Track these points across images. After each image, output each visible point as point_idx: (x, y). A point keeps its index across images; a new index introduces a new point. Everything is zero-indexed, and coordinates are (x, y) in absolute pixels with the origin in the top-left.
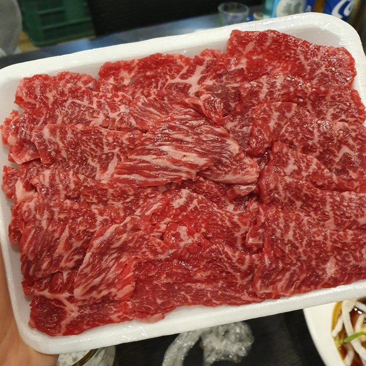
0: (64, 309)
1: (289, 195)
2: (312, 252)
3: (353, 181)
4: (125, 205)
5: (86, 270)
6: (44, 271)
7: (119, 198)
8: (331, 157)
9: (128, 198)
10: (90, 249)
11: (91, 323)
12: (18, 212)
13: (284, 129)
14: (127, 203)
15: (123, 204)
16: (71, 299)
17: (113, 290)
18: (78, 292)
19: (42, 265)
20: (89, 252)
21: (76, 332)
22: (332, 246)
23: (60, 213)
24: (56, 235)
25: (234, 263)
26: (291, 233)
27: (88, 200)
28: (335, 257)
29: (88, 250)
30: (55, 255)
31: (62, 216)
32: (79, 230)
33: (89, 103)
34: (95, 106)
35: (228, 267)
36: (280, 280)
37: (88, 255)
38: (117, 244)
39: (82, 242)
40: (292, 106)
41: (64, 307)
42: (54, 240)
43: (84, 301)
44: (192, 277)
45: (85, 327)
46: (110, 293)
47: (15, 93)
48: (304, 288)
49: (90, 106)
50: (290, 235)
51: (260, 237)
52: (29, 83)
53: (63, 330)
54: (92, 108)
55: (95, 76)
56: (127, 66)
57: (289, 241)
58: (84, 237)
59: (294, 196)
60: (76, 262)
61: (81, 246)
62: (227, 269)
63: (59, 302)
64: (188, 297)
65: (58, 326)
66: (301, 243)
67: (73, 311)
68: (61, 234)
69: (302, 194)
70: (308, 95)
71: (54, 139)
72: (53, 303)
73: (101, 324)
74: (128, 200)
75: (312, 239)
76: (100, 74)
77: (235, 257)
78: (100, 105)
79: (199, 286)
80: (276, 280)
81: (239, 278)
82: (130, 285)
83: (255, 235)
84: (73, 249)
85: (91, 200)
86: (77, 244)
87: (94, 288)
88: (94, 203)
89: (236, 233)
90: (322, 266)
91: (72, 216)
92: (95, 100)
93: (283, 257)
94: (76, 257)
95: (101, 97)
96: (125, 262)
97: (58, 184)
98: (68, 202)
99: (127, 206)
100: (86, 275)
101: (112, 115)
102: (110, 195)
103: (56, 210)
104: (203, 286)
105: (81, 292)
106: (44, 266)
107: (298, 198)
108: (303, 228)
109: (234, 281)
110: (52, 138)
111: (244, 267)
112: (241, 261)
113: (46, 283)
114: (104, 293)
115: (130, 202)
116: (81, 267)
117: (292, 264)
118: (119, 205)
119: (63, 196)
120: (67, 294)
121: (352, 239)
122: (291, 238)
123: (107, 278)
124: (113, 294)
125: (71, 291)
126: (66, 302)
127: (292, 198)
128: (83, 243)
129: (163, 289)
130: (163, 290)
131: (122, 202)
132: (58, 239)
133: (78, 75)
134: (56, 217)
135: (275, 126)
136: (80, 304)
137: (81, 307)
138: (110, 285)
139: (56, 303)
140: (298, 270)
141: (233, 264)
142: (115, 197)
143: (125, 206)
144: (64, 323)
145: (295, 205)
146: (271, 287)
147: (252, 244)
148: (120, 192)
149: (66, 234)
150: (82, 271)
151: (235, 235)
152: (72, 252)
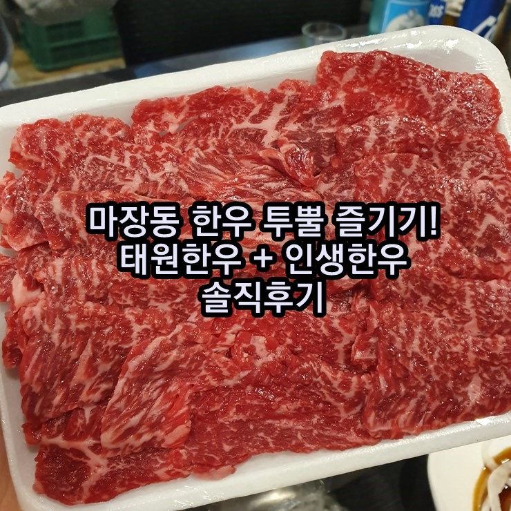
0: (86, 463)
1: (412, 287)
2: (447, 368)
3: (502, 265)
4: (174, 307)
5: (118, 406)
6: (56, 407)
7: (165, 297)
8: (470, 230)
9: (178, 296)
10: (124, 374)
11: (127, 483)
12: (17, 321)
13: (402, 192)
14: (178, 304)
15: (171, 306)
16: (97, 449)
17: (159, 433)
18: (107, 437)
19: (53, 399)
20: (122, 377)
21: (105, 497)
22: (476, 359)
23: (78, 322)
24: (74, 354)
25: (335, 389)
26: (416, 342)
27: (119, 302)
28: (481, 376)
29: (120, 375)
30: (73, 384)
31: (82, 326)
32: (107, 345)
33: (119, 160)
34: (127, 164)
35: (326, 395)
36: (403, 411)
37: (121, 382)
38: (164, 366)
39: (111, 364)
40: (412, 158)
41: (86, 461)
42: (70, 361)
43: (116, 450)
44: (274, 410)
45: (118, 489)
46: (154, 438)
47: (10, 147)
48: (436, 422)
49: (121, 163)
50: (415, 346)
51: (372, 350)
52: (30, 132)
53: (86, 494)
54: (123, 167)
55: (127, 120)
56: (173, 105)
57: (414, 354)
58: (114, 356)
59: (418, 288)
60: (103, 393)
61: (111, 369)
62: (325, 397)
63: (80, 453)
64: (270, 440)
65: (78, 489)
66: (431, 356)
67: (99, 466)
68: (80, 353)
69: (430, 285)
70: (434, 143)
71: (68, 214)
72: (70, 455)
73: (142, 484)
74: (178, 300)
75: (447, 349)
76: (134, 117)
77: (336, 379)
78: (134, 162)
79: (284, 423)
80: (396, 411)
81: (342, 410)
82: (184, 426)
83: (364, 347)
84: (98, 374)
85: (125, 301)
86: (104, 367)
87: (131, 431)
88: (128, 306)
89: (336, 344)
90: (463, 389)
91: (96, 326)
92: (128, 154)
93: (406, 378)
94: (104, 386)
95: (136, 150)
96: (175, 392)
97: (76, 279)
98: (91, 306)
99: (176, 308)
100: (118, 412)
101: (153, 177)
102: (152, 293)
103: (73, 317)
104: (291, 424)
105: (112, 438)
106: (57, 400)
107: (425, 292)
108: (434, 335)
109: (336, 414)
110: (65, 211)
111: (350, 395)
112: (346, 385)
113: (59, 425)
114: (146, 438)
115: (181, 303)
116: (112, 401)
117: (418, 387)
118: (164, 307)
119: (82, 297)
120: (90, 441)
121: (505, 349)
122: (417, 350)
123: (149, 416)
124: (159, 439)
125: (97, 436)
126: (89, 453)
127: (416, 292)
128: (113, 366)
129: (232, 429)
130: (232, 432)
131: (169, 303)
132: (77, 359)
133: (102, 118)
134: (73, 327)
135: (389, 188)
136: (110, 455)
137: (111, 460)
138: (154, 426)
139: (74, 455)
140: (428, 397)
141: (333, 391)
142: (158, 296)
143: (174, 309)
144: (86, 484)
145: (421, 300)
146: (389, 422)
147: (361, 360)
148: (166, 288)
149: (88, 351)
150: (112, 406)
151: (336, 348)
152: (96, 380)
